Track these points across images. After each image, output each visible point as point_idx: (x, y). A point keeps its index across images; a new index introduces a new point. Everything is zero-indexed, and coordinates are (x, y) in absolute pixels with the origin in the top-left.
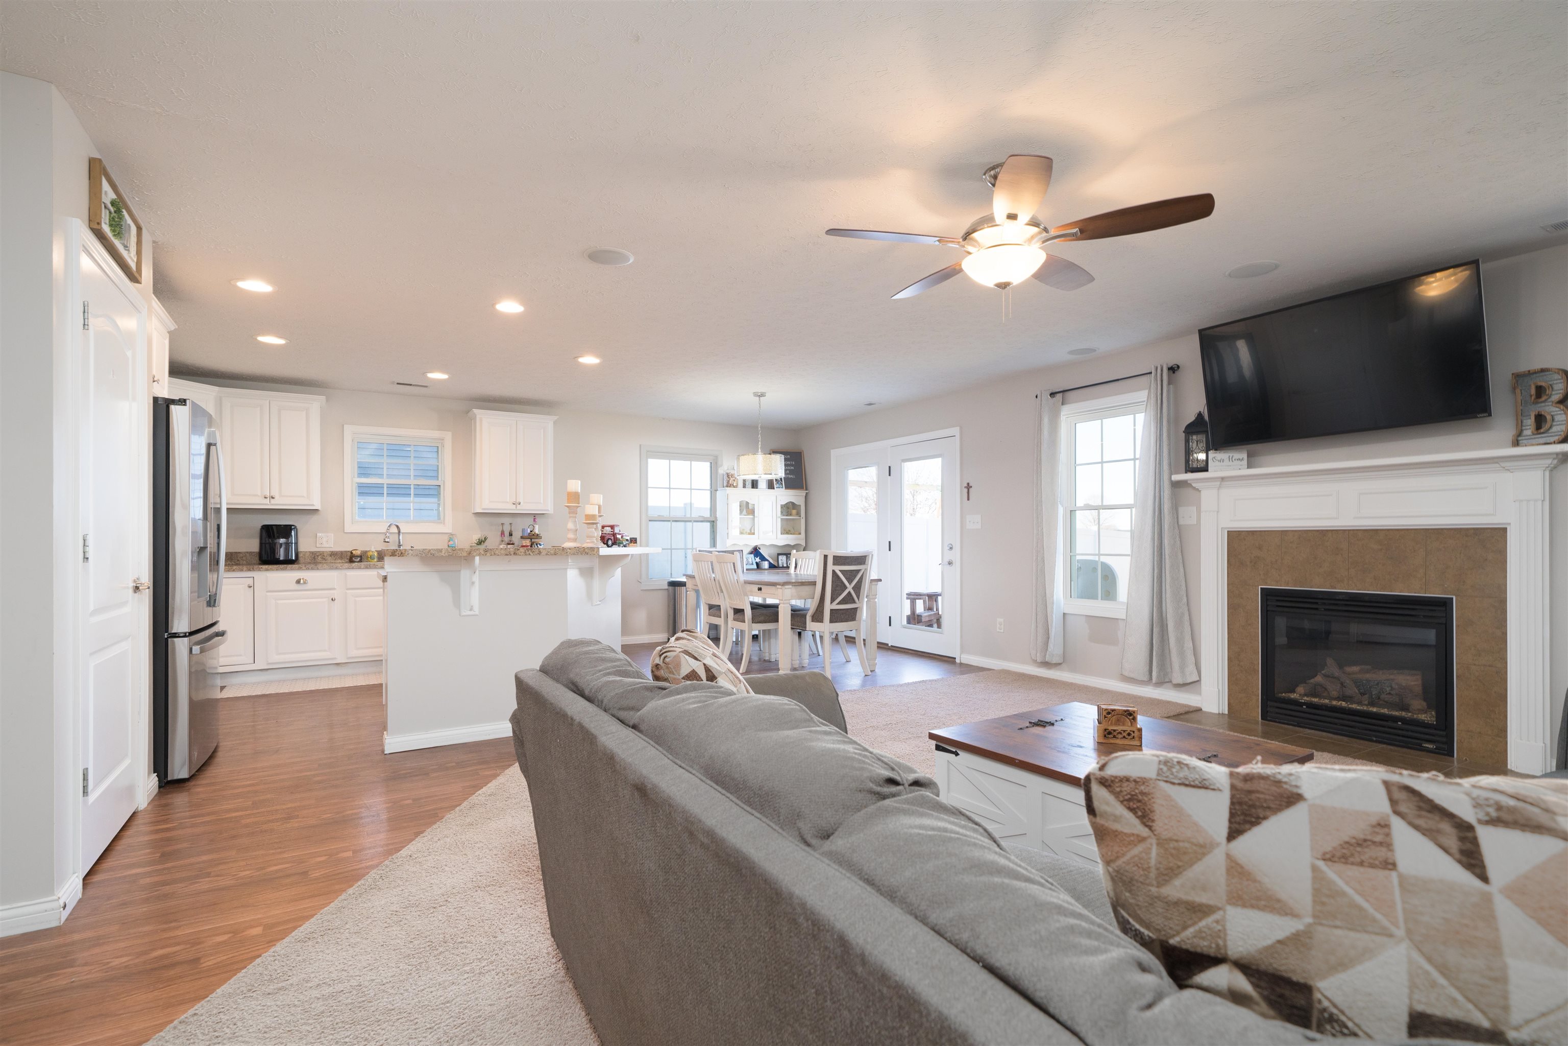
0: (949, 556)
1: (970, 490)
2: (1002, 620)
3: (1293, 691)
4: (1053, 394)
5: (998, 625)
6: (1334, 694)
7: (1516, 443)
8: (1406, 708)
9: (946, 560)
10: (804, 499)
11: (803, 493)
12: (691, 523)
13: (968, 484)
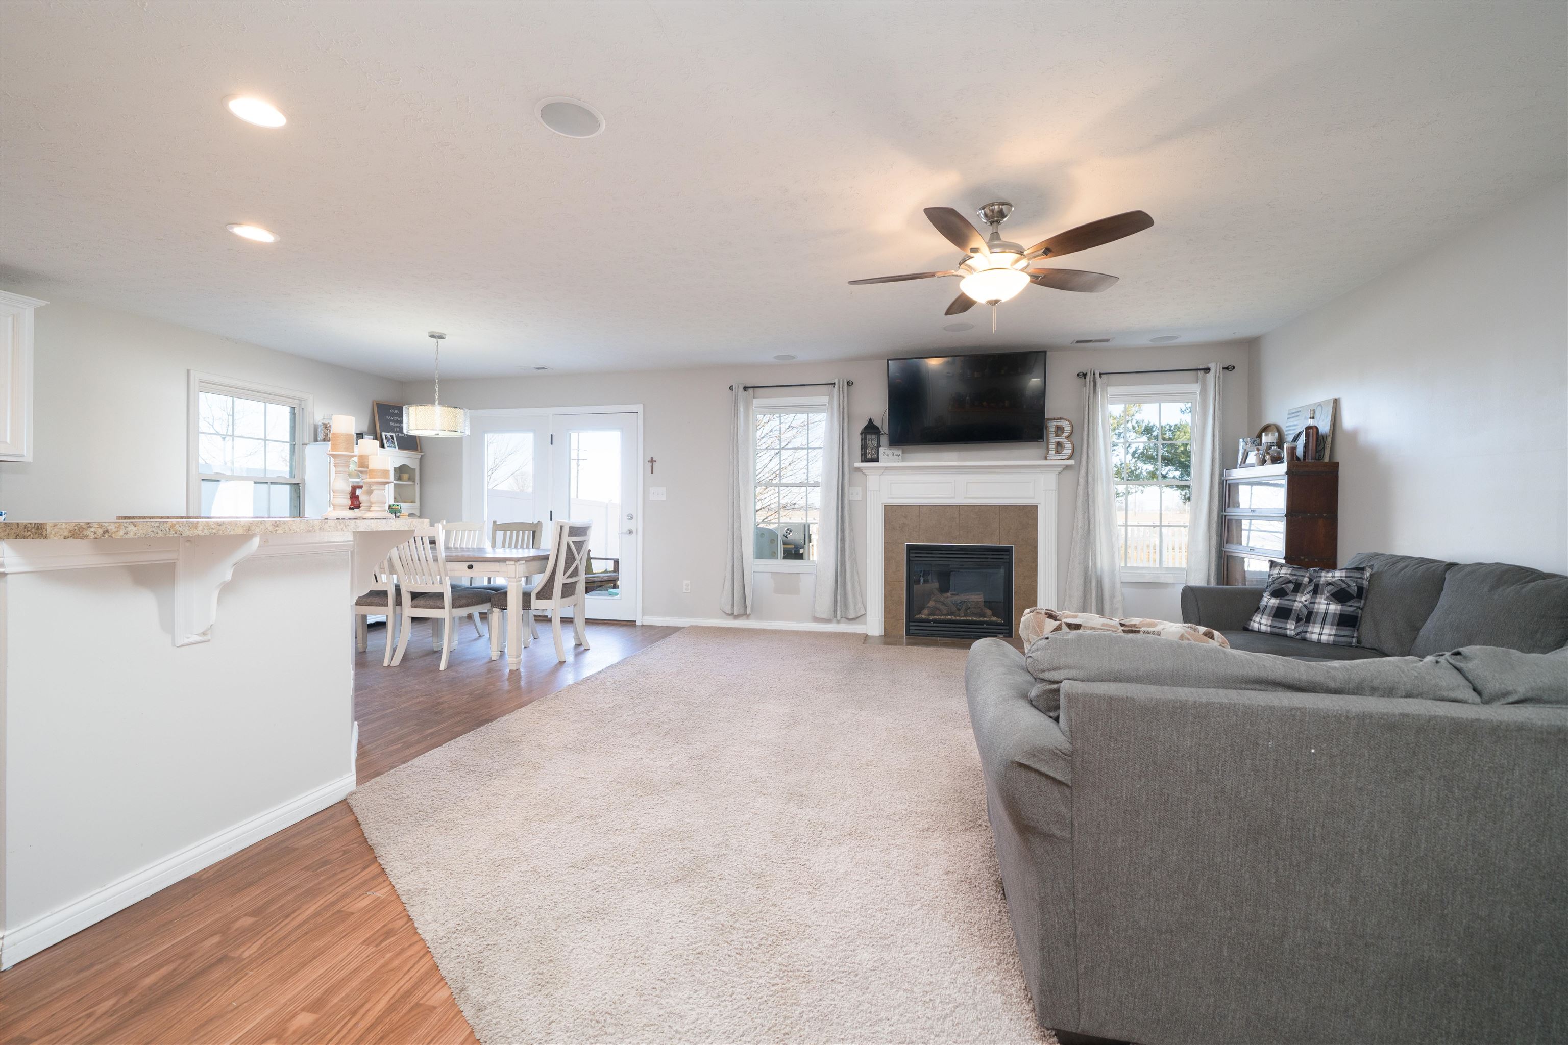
0: (631, 525)
1: (654, 464)
2: (689, 582)
3: (920, 613)
4: (746, 388)
5: (685, 587)
6: (945, 612)
7: (1046, 458)
8: (984, 616)
9: (625, 530)
10: (418, 462)
11: (417, 455)
12: (266, 486)
13: (652, 458)
